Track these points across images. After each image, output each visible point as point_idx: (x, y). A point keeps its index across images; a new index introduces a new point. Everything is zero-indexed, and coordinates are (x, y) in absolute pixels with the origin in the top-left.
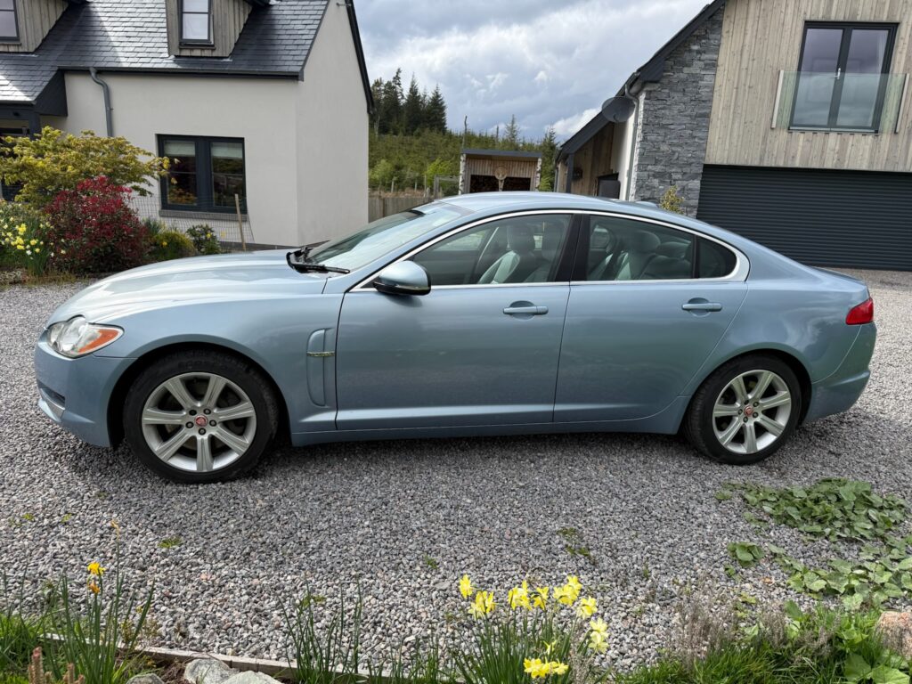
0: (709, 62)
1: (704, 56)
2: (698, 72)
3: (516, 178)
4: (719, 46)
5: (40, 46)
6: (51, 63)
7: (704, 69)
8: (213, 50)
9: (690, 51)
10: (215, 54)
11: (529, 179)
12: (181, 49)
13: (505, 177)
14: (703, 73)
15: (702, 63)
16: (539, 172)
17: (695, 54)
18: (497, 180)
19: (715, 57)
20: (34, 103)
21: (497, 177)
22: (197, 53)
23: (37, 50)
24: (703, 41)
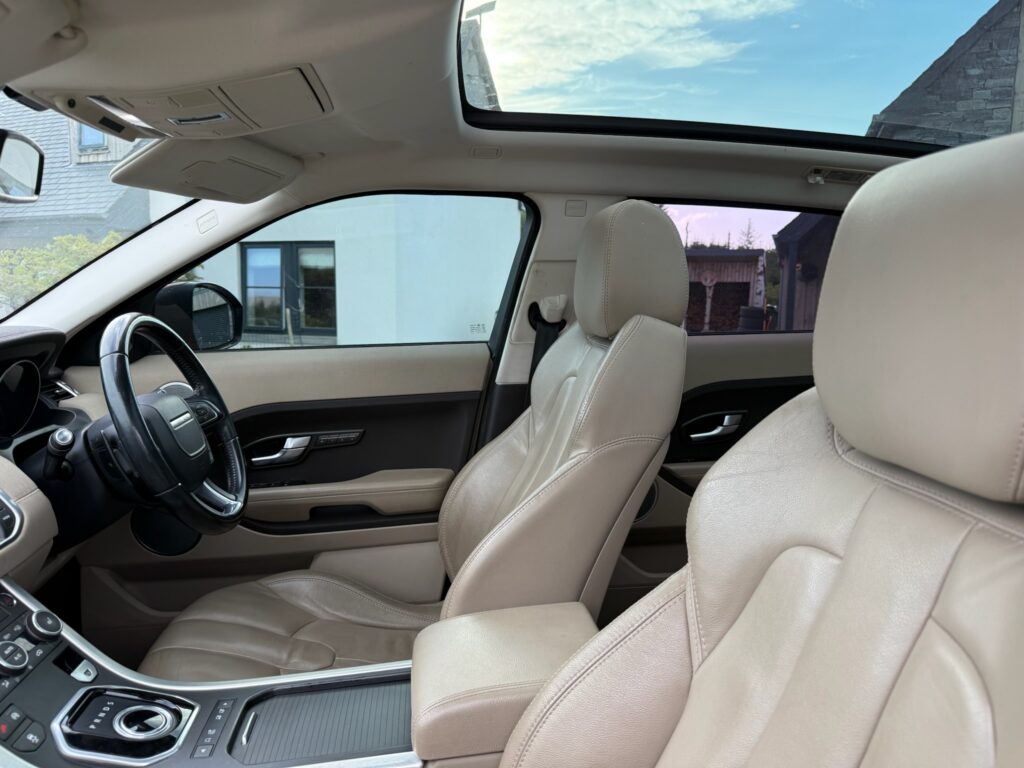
0: (999, 89)
1: (990, 83)
2: (983, 105)
3: (731, 284)
4: (1016, 65)
7: (994, 101)
9: (967, 77)
11: (748, 284)
13: (714, 282)
14: (993, 106)
15: (989, 91)
16: (760, 274)
17: (975, 81)
18: (704, 287)
19: (1009, 81)
20: (105, 216)
21: (704, 282)
24: (988, 60)
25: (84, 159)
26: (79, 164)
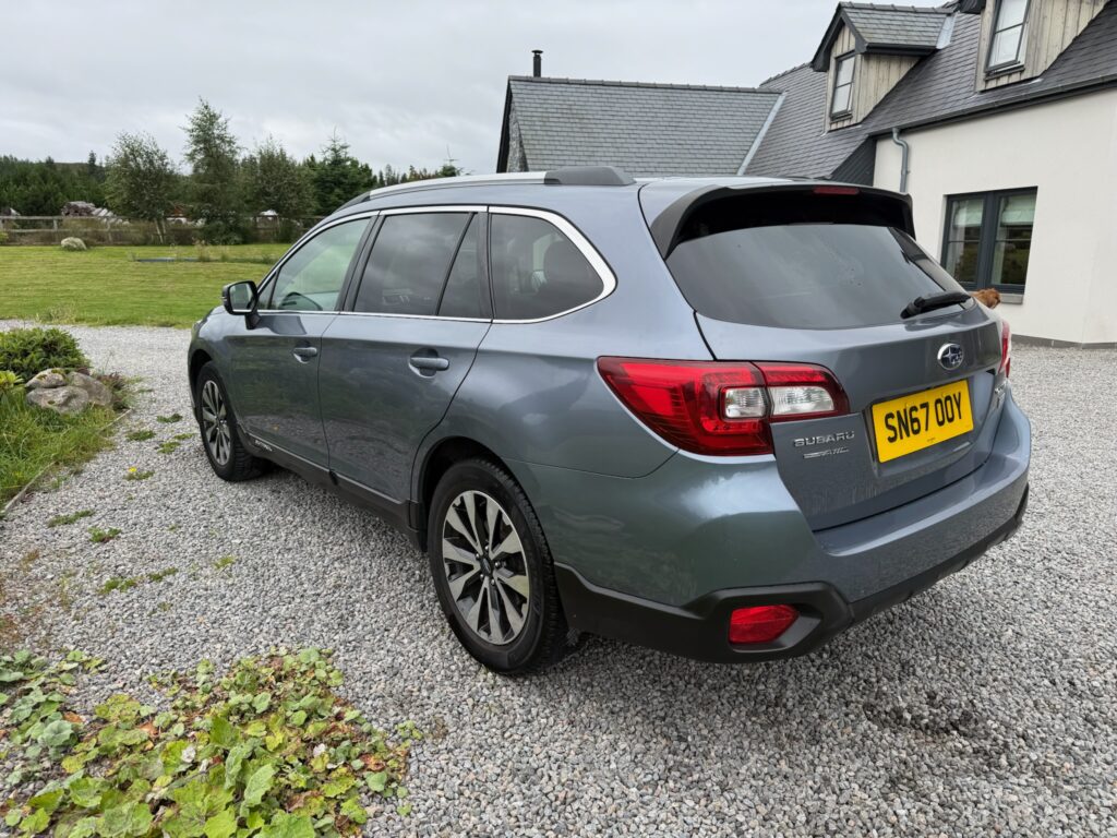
5: (871, 113)
6: (866, 132)
8: (1022, 72)
10: (1023, 78)
12: (987, 81)
22: (1004, 81)
23: (864, 119)
25: (834, 127)
26: (830, 131)
